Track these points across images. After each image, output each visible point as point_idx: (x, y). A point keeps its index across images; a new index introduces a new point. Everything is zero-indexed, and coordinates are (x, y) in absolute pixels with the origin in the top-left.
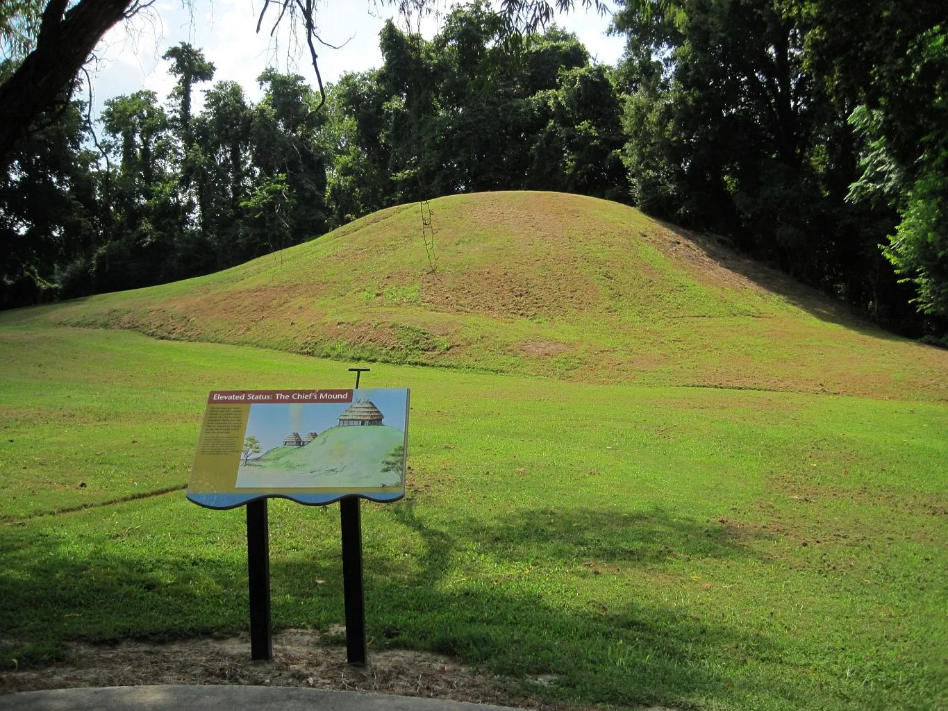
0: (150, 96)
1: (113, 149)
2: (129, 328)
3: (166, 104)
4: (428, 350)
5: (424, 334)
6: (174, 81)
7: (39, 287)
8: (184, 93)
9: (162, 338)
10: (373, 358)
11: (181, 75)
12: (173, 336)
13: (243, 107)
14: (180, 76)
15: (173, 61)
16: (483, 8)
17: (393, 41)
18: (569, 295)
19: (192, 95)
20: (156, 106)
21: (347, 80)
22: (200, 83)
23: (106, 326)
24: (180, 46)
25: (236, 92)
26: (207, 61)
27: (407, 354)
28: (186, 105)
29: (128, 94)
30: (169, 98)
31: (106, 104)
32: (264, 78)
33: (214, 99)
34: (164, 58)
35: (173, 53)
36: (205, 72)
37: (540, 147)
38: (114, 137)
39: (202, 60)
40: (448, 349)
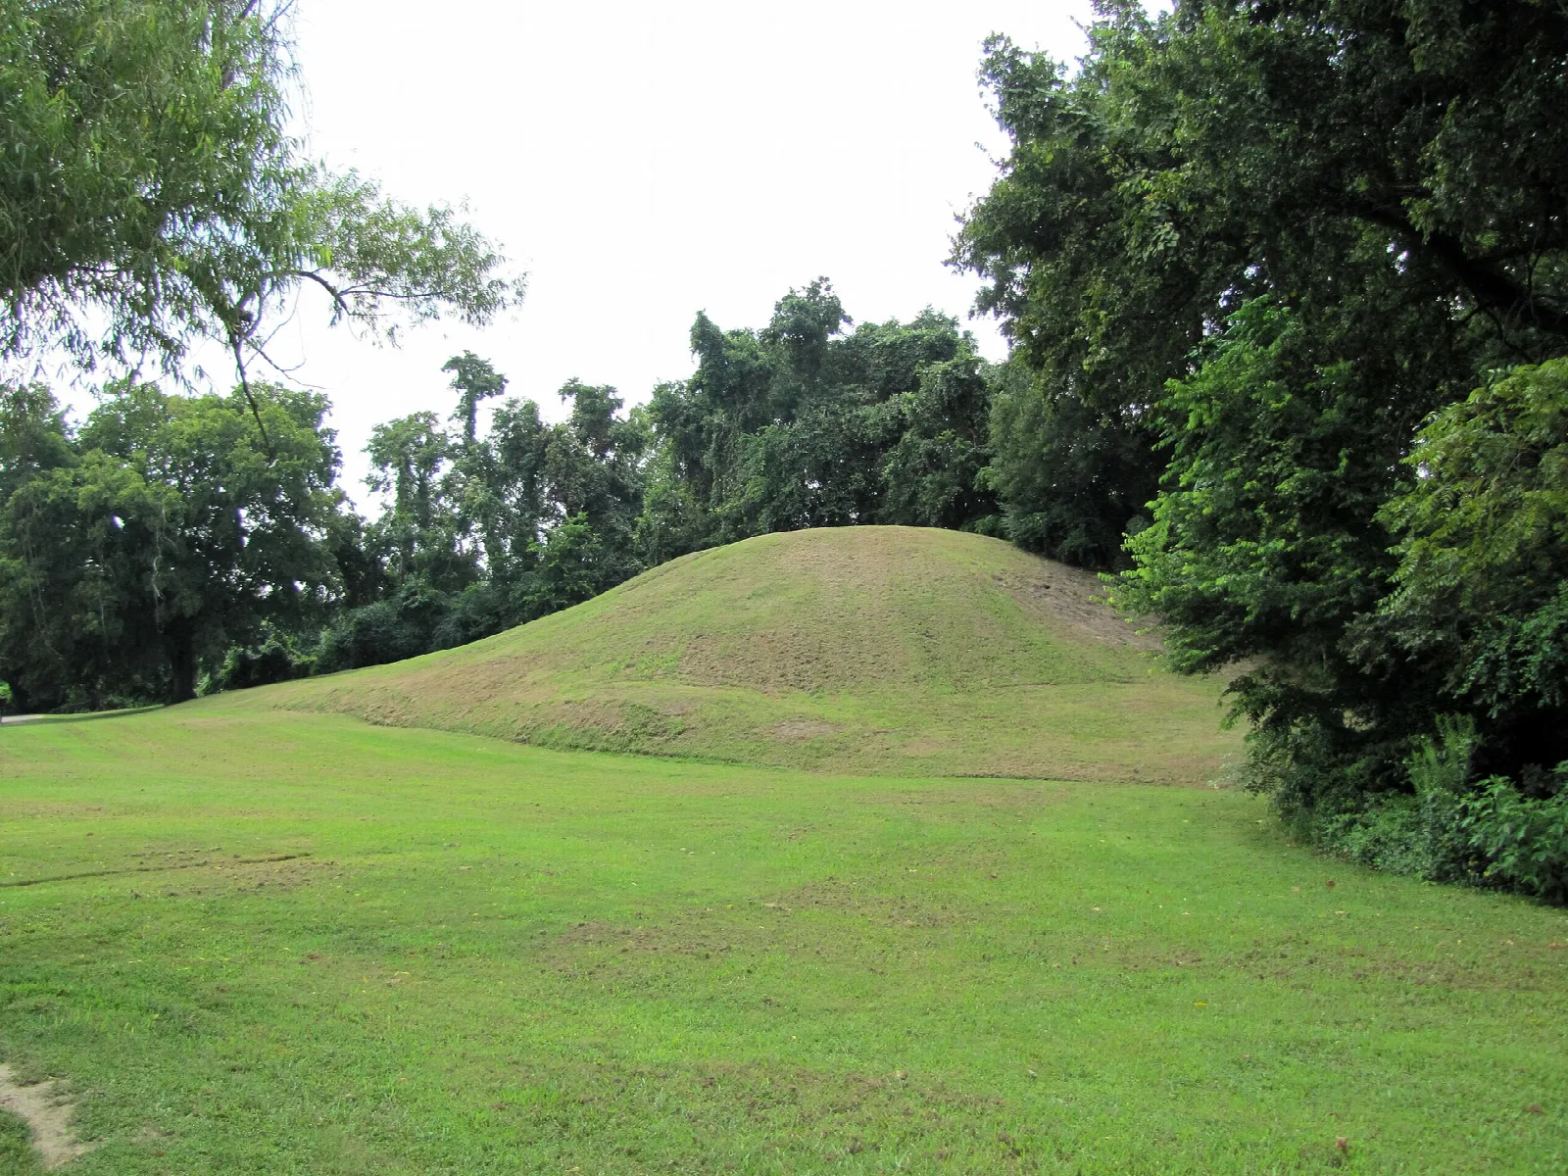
0: (430, 417)
1: (382, 487)
2: (344, 712)
3: (450, 428)
4: (655, 735)
5: (656, 714)
6: (457, 397)
7: (291, 662)
8: (468, 412)
9: (376, 723)
10: (591, 746)
11: (465, 390)
12: (388, 721)
13: (539, 428)
14: (463, 392)
15: (454, 374)
16: (823, 292)
17: (706, 337)
18: (871, 660)
19: (478, 416)
20: (437, 430)
21: (661, 391)
22: (487, 398)
23: (321, 709)
24: (463, 356)
25: (531, 410)
26: (497, 372)
27: (631, 741)
28: (470, 429)
29: (404, 417)
30: (449, 420)
31: (375, 430)
32: (567, 391)
33: (502, 420)
34: (443, 370)
35: (454, 363)
36: (494, 385)
37: (895, 469)
38: (382, 469)
39: (490, 371)
40: (680, 733)
